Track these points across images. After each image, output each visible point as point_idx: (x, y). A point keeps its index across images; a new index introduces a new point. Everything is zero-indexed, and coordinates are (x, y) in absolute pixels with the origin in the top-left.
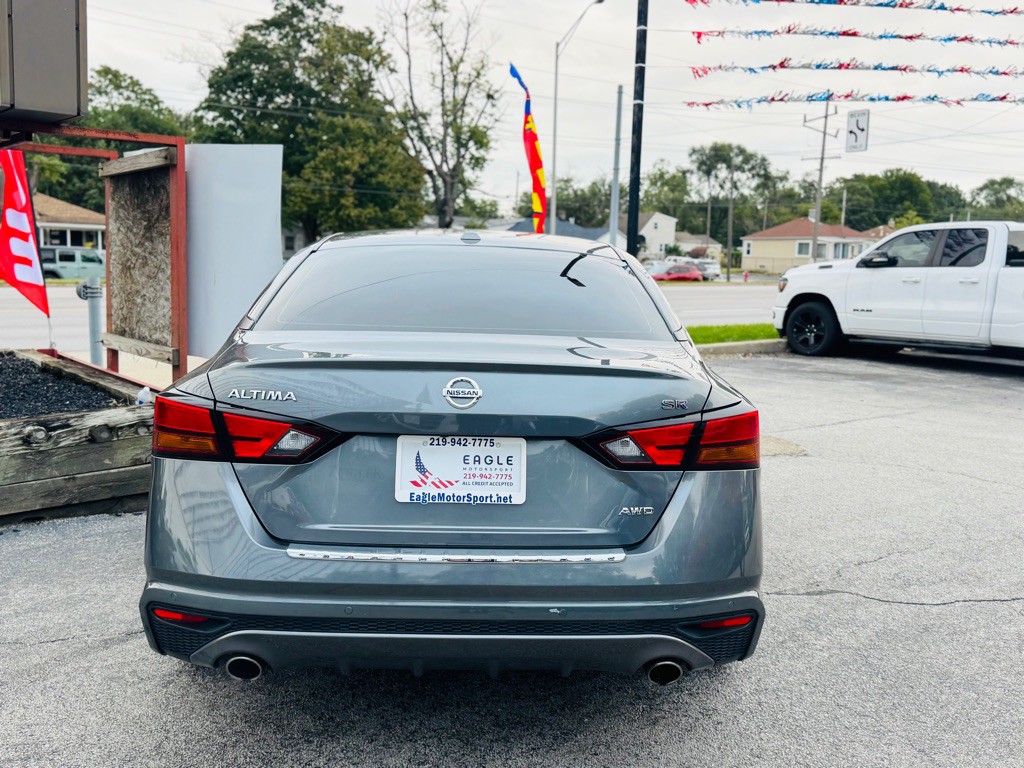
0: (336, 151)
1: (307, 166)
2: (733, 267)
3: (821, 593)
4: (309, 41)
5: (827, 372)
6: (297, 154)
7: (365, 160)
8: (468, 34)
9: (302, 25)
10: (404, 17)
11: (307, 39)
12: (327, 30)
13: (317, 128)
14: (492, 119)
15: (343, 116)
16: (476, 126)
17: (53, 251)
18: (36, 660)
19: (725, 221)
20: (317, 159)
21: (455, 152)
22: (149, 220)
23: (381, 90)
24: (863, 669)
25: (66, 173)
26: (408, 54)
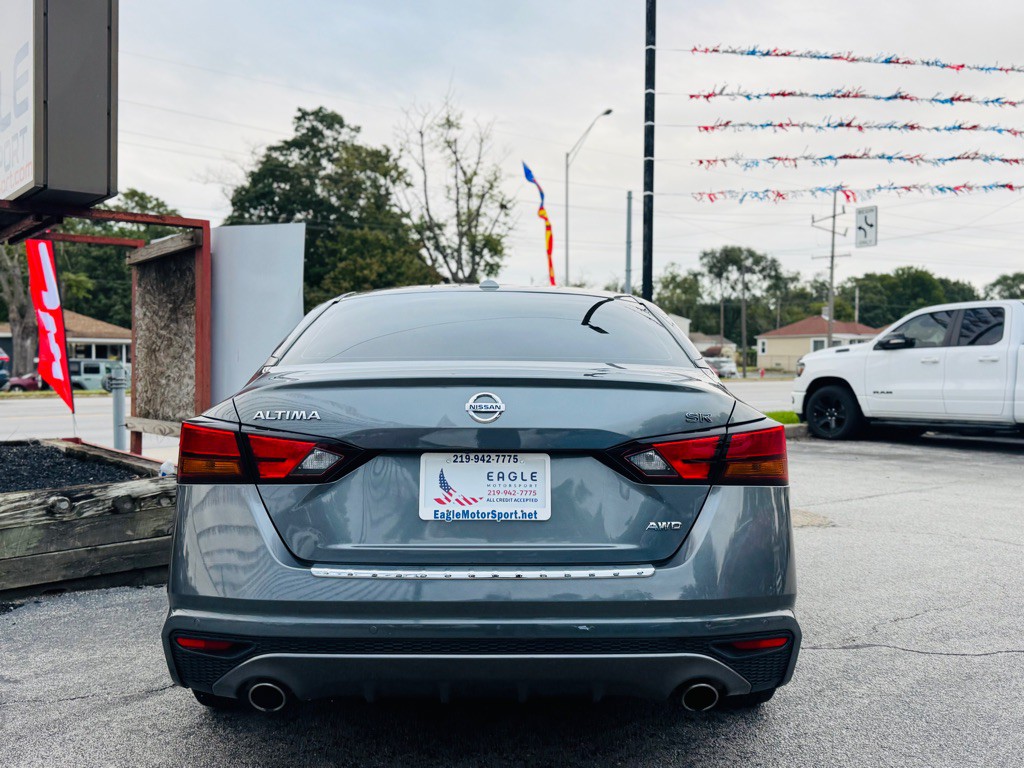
0: (355, 261)
1: (327, 276)
2: (748, 365)
3: (857, 647)
4: (329, 160)
5: (850, 453)
6: (317, 266)
7: (383, 269)
8: (481, 149)
9: (321, 145)
10: (419, 135)
11: (326, 158)
12: (346, 148)
13: (336, 241)
14: (505, 228)
15: (362, 228)
16: (490, 235)
17: (79, 363)
18: (55, 715)
19: (738, 321)
20: (337, 270)
21: (470, 260)
22: (175, 303)
23: (398, 204)
24: (906, 713)
25: (92, 289)
26: (423, 168)
